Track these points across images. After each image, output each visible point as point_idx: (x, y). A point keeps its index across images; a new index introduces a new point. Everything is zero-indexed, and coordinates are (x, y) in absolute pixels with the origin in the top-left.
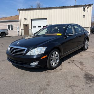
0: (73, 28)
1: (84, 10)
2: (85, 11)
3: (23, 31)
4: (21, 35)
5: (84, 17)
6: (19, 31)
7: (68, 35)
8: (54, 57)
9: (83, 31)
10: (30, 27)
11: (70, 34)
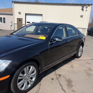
0: (64, 30)
1: (83, 9)
2: (83, 11)
3: (16, 26)
4: (14, 30)
5: (82, 16)
6: (11, 26)
7: (55, 40)
8: (25, 75)
9: (77, 35)
10: (24, 23)
11: (57, 39)
